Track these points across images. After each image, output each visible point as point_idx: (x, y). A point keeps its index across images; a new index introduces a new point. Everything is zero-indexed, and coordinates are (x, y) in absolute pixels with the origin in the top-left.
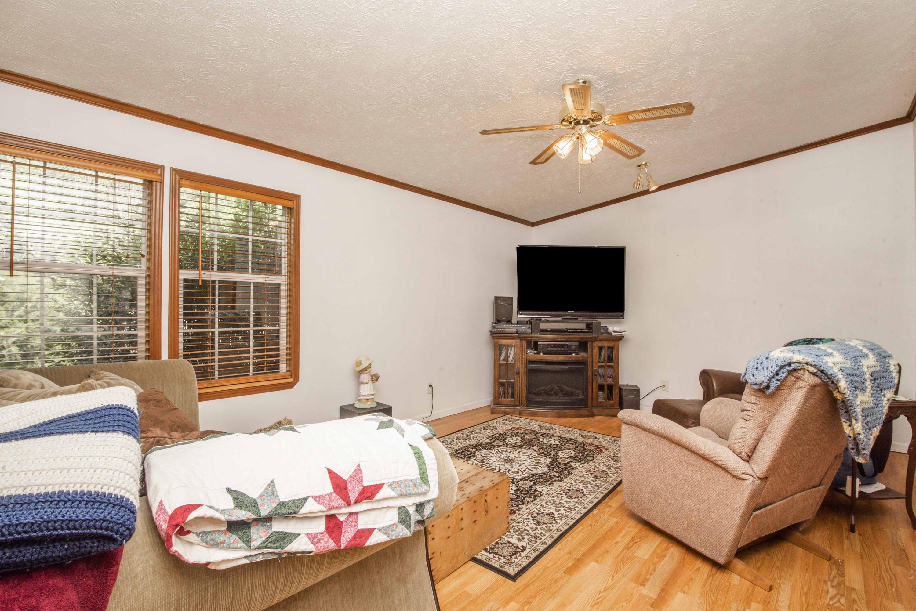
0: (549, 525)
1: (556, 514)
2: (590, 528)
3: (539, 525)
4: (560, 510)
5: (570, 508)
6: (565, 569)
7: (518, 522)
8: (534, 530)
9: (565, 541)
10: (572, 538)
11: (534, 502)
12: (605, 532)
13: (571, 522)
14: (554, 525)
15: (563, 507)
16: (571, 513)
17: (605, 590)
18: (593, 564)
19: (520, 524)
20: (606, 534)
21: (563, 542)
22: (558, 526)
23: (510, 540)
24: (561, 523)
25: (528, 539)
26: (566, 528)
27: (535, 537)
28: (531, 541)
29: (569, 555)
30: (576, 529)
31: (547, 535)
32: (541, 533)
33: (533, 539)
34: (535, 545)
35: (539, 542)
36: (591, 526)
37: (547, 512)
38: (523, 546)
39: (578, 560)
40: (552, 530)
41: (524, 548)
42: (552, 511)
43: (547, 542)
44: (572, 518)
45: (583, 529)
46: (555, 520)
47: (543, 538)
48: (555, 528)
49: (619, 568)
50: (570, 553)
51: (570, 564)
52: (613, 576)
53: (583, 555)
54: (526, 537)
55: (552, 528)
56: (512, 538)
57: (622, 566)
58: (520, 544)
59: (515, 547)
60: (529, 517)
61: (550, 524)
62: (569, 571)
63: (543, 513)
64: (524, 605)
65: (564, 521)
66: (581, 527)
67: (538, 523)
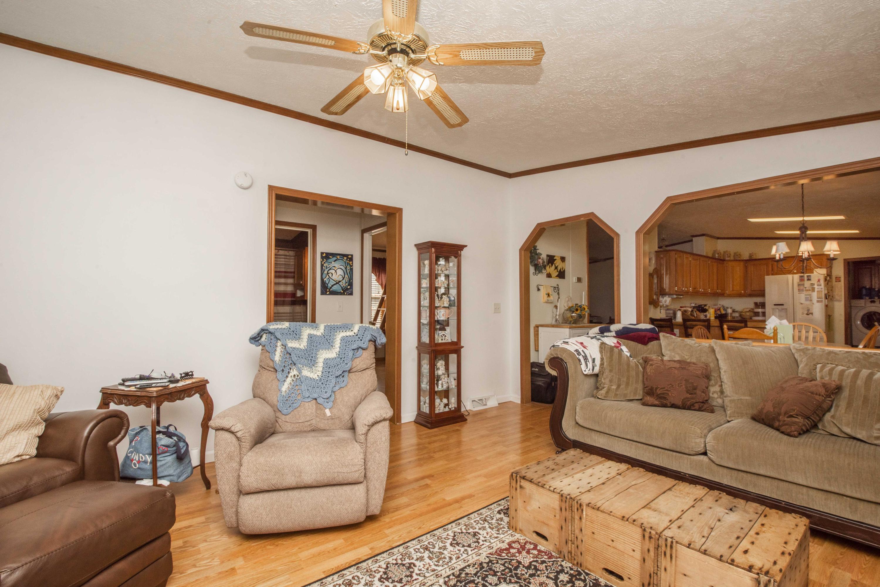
0: (464, 531)
1: (448, 544)
2: (424, 525)
3: (475, 532)
4: (440, 548)
5: (426, 549)
6: (472, 498)
7: (496, 538)
8: (483, 527)
11: (467, 564)
13: (439, 531)
14: (458, 531)
15: (431, 552)
16: (429, 543)
17: (454, 485)
18: (448, 498)
19: (495, 535)
20: (413, 518)
21: (459, 516)
22: (456, 529)
24: (450, 532)
25: (492, 519)
26: (449, 526)
27: (485, 520)
28: (491, 517)
29: (463, 506)
31: (472, 521)
32: (477, 523)
33: (488, 519)
34: (488, 513)
35: (484, 516)
37: (457, 548)
38: (500, 514)
39: (458, 502)
40: (465, 525)
41: (499, 512)
42: (450, 548)
43: (476, 515)
44: (434, 535)
46: (454, 536)
47: (478, 519)
48: (460, 527)
50: (461, 507)
51: (467, 500)
53: (451, 505)
54: (493, 521)
55: (464, 527)
58: (500, 516)
60: (481, 543)
61: (461, 533)
62: (470, 497)
63: (463, 546)
65: (446, 533)
67: (475, 534)
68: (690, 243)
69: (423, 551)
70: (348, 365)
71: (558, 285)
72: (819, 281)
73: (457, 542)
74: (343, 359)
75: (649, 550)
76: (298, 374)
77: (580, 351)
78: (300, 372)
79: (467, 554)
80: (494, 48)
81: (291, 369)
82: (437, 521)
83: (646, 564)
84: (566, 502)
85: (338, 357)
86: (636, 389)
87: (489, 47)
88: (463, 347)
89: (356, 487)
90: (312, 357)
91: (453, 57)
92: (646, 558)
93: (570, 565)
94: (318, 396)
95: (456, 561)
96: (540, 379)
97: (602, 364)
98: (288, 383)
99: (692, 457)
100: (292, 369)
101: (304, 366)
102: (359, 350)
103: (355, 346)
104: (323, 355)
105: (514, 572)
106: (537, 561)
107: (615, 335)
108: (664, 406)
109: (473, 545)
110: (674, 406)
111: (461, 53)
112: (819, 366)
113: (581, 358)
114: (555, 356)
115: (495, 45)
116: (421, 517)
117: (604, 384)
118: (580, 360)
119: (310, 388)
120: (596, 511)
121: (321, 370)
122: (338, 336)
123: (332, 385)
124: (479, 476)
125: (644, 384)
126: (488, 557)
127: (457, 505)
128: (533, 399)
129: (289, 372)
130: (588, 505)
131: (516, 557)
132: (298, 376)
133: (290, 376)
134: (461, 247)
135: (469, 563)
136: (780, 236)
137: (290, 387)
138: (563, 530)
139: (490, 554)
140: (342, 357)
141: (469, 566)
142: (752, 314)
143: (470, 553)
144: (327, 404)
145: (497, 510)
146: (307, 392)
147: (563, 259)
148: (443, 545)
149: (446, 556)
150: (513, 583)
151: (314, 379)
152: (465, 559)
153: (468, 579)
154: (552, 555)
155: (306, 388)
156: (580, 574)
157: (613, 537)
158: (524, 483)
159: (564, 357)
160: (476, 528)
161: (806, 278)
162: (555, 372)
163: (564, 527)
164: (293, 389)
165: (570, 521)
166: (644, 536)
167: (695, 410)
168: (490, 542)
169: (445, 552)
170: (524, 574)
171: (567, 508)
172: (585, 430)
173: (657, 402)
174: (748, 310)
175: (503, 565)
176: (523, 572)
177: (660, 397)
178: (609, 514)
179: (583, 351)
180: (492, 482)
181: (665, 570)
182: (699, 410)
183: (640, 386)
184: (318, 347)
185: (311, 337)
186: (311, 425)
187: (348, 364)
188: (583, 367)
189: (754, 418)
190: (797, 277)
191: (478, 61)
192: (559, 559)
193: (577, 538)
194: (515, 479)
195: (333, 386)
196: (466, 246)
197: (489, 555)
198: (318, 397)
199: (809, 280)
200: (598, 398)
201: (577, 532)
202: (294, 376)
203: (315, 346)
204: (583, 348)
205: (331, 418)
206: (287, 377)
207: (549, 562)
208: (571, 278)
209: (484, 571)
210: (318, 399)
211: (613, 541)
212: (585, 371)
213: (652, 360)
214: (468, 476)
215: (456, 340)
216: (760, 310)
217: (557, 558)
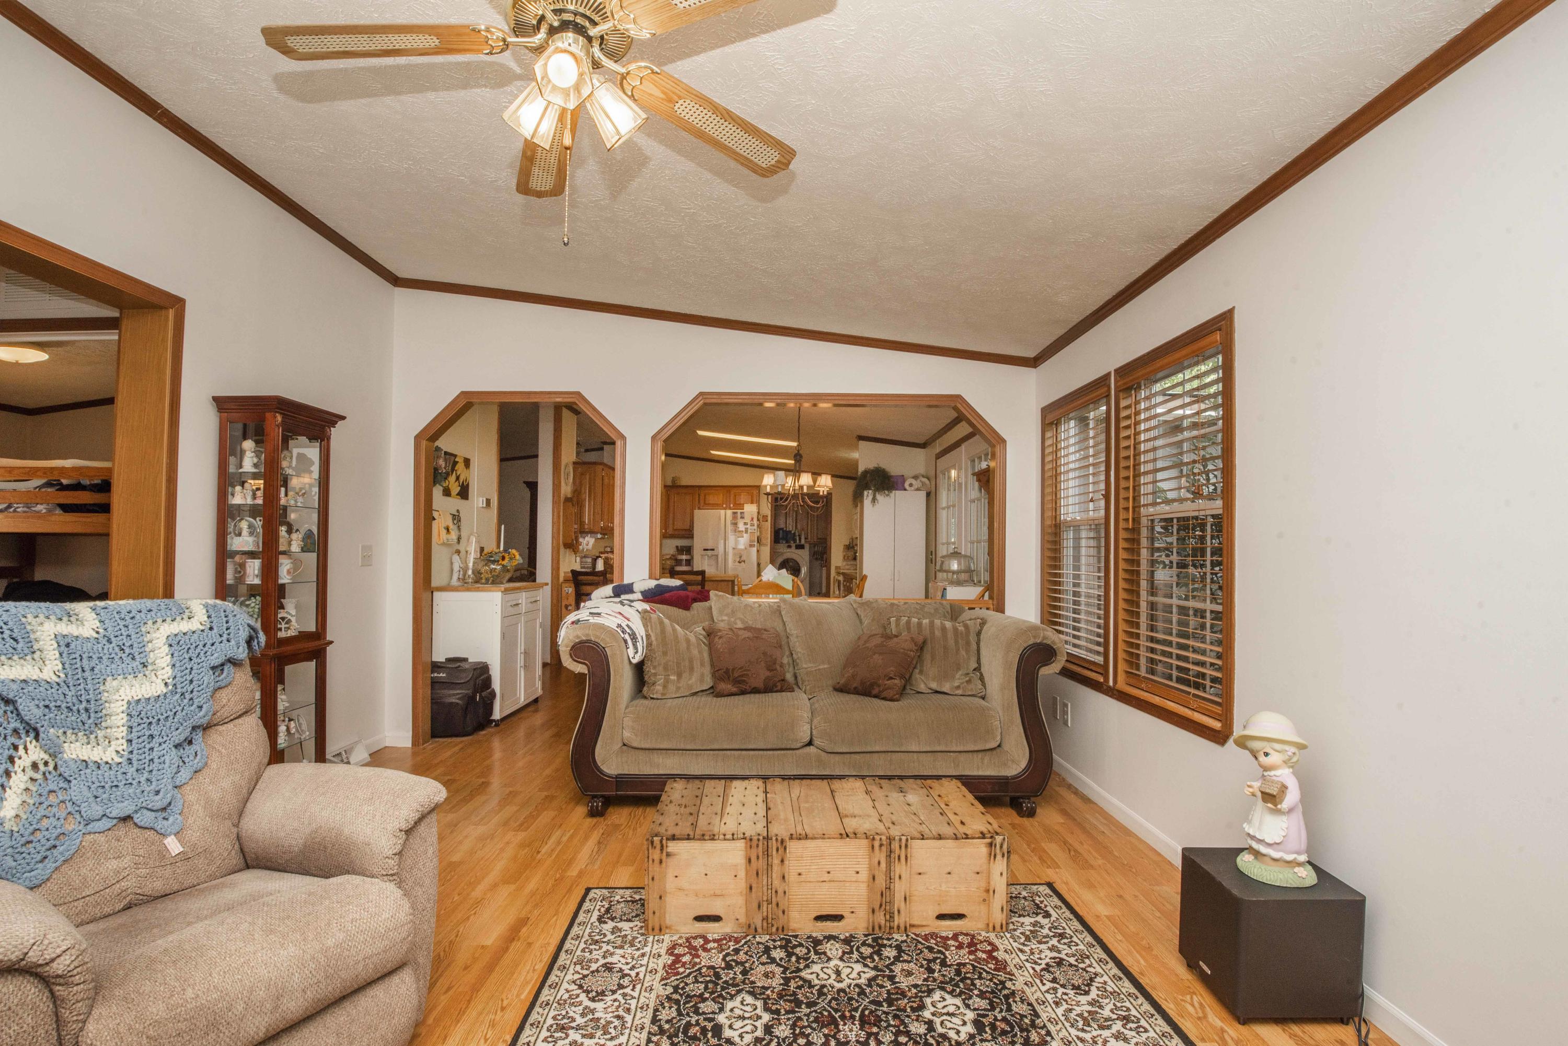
0: (585, 972)
1: (587, 1003)
2: (505, 1003)
3: (604, 965)
4: (583, 1015)
5: (562, 1028)
6: (530, 923)
7: (643, 955)
8: (605, 952)
9: (545, 960)
10: (534, 970)
11: (651, 1011)
12: (472, 1003)
13: (546, 994)
14: (577, 976)
15: (578, 1028)
16: (554, 1018)
17: (468, 918)
18: (489, 942)
19: (638, 953)
20: (469, 1001)
21: (547, 957)
22: (569, 977)
23: (631, 924)
24: (565, 985)
25: (605, 935)
26: (552, 978)
27: (597, 941)
28: (600, 933)
29: (530, 940)
30: (532, 988)
31: (579, 953)
32: (591, 952)
33: (597, 938)
34: (588, 930)
35: (586, 937)
36: (503, 1009)
37: (609, 999)
38: (605, 922)
39: (514, 939)
40: (575, 964)
41: (601, 920)
42: (599, 1006)
43: (573, 942)
44: (547, 1004)
45: (518, 996)
46: (581, 987)
47: (582, 945)
48: (571, 971)
49: (447, 949)
50: (530, 944)
51: (524, 930)
52: (457, 936)
53: (507, 948)
54: (610, 937)
55: (578, 968)
56: (632, 928)
57: (442, 954)
58: (610, 925)
59: (615, 917)
60: (633, 973)
61: (585, 976)
62: (523, 922)
63: (614, 992)
64: (562, 878)
65: (562, 991)
66: (523, 997)
67: (608, 968)
68: (600, 452)
69: (563, 1035)
70: (204, 710)
71: (458, 511)
72: (752, 519)
73: (597, 992)
74: (188, 696)
75: (879, 863)
76: (46, 757)
77: (624, 625)
78: (54, 753)
79: (633, 998)
80: (733, 123)
81: (16, 748)
82: (519, 983)
83: (877, 881)
84: (758, 846)
85: (172, 692)
86: (702, 675)
87: (730, 120)
88: (331, 642)
89: (396, 979)
90: (88, 701)
91: (663, 99)
92: (877, 873)
93: (768, 937)
94: (134, 808)
95: (631, 1017)
96: (452, 692)
97: (649, 644)
98: (19, 791)
99: (797, 752)
100: (21, 748)
101: (69, 732)
102: (226, 668)
103: (216, 660)
104: (122, 692)
105: (720, 982)
106: (728, 954)
107: (641, 597)
108: (743, 693)
109: (626, 981)
110: (756, 691)
111: (681, 102)
112: (893, 620)
113: (627, 637)
114: (584, 638)
115: (740, 122)
116: (480, 994)
117: (655, 675)
118: (626, 641)
119: (101, 790)
120: (803, 841)
121: (124, 734)
122: (157, 635)
123: (169, 771)
124: (494, 886)
125: (712, 665)
126: (666, 985)
127: (516, 946)
128: (435, 734)
129: (11, 760)
130: (791, 837)
131: (700, 963)
132: (46, 764)
133: (19, 771)
134: (333, 419)
135: (652, 1005)
136: (716, 458)
137: (32, 802)
138: (754, 890)
139: (662, 979)
140: (184, 690)
141: (656, 1010)
142: (673, 563)
143: (636, 994)
144: (165, 822)
145: (594, 918)
146: (93, 805)
147: (467, 462)
148: (581, 1008)
149: (608, 1019)
150: (735, 995)
151: (107, 763)
152: (640, 1005)
153: (679, 1027)
154: (736, 938)
155: (90, 795)
156: (789, 941)
157: (828, 868)
158: (672, 846)
159: (603, 640)
160: (598, 960)
161: (739, 515)
162: (584, 666)
163: (754, 886)
164: (45, 806)
165: (765, 872)
166: (873, 847)
167: (776, 692)
168: (642, 966)
169: (597, 1015)
170: (734, 978)
171: (760, 854)
172: (641, 752)
173: (734, 690)
174: (668, 557)
175: (697, 981)
176: (731, 976)
177: (736, 682)
178: (823, 838)
179: (628, 626)
180: (532, 885)
181: (900, 877)
182: (781, 691)
183: (707, 670)
184: (96, 670)
185: (68, 645)
186: (124, 894)
187: (205, 706)
188: (631, 651)
189: (841, 689)
190: (729, 512)
191: (695, 127)
192: (748, 938)
193: (776, 892)
194: (658, 847)
195: (174, 771)
196: (343, 418)
197: (663, 982)
198: (136, 812)
199: (742, 518)
200: (652, 698)
201: (777, 883)
202: (35, 766)
203: (87, 668)
204: (627, 622)
205: (184, 857)
206: (8, 774)
207: (742, 946)
208: (477, 500)
209: (684, 1004)
210: (135, 816)
211: (829, 873)
212: (634, 658)
213: (720, 631)
214: (477, 893)
215: (312, 628)
216: (684, 557)
217: (745, 937)
